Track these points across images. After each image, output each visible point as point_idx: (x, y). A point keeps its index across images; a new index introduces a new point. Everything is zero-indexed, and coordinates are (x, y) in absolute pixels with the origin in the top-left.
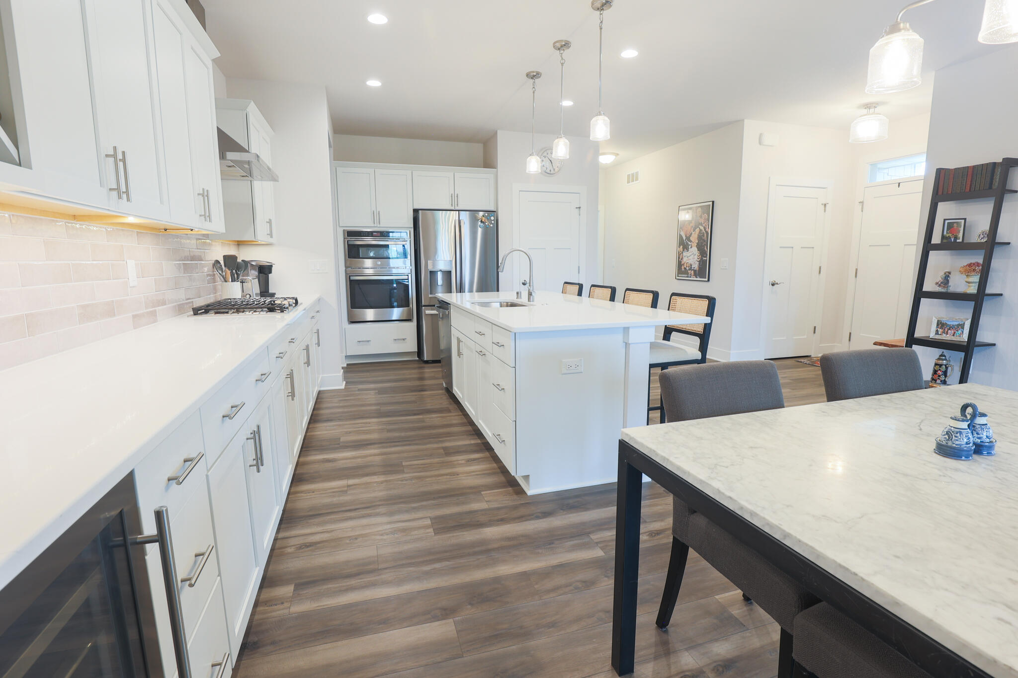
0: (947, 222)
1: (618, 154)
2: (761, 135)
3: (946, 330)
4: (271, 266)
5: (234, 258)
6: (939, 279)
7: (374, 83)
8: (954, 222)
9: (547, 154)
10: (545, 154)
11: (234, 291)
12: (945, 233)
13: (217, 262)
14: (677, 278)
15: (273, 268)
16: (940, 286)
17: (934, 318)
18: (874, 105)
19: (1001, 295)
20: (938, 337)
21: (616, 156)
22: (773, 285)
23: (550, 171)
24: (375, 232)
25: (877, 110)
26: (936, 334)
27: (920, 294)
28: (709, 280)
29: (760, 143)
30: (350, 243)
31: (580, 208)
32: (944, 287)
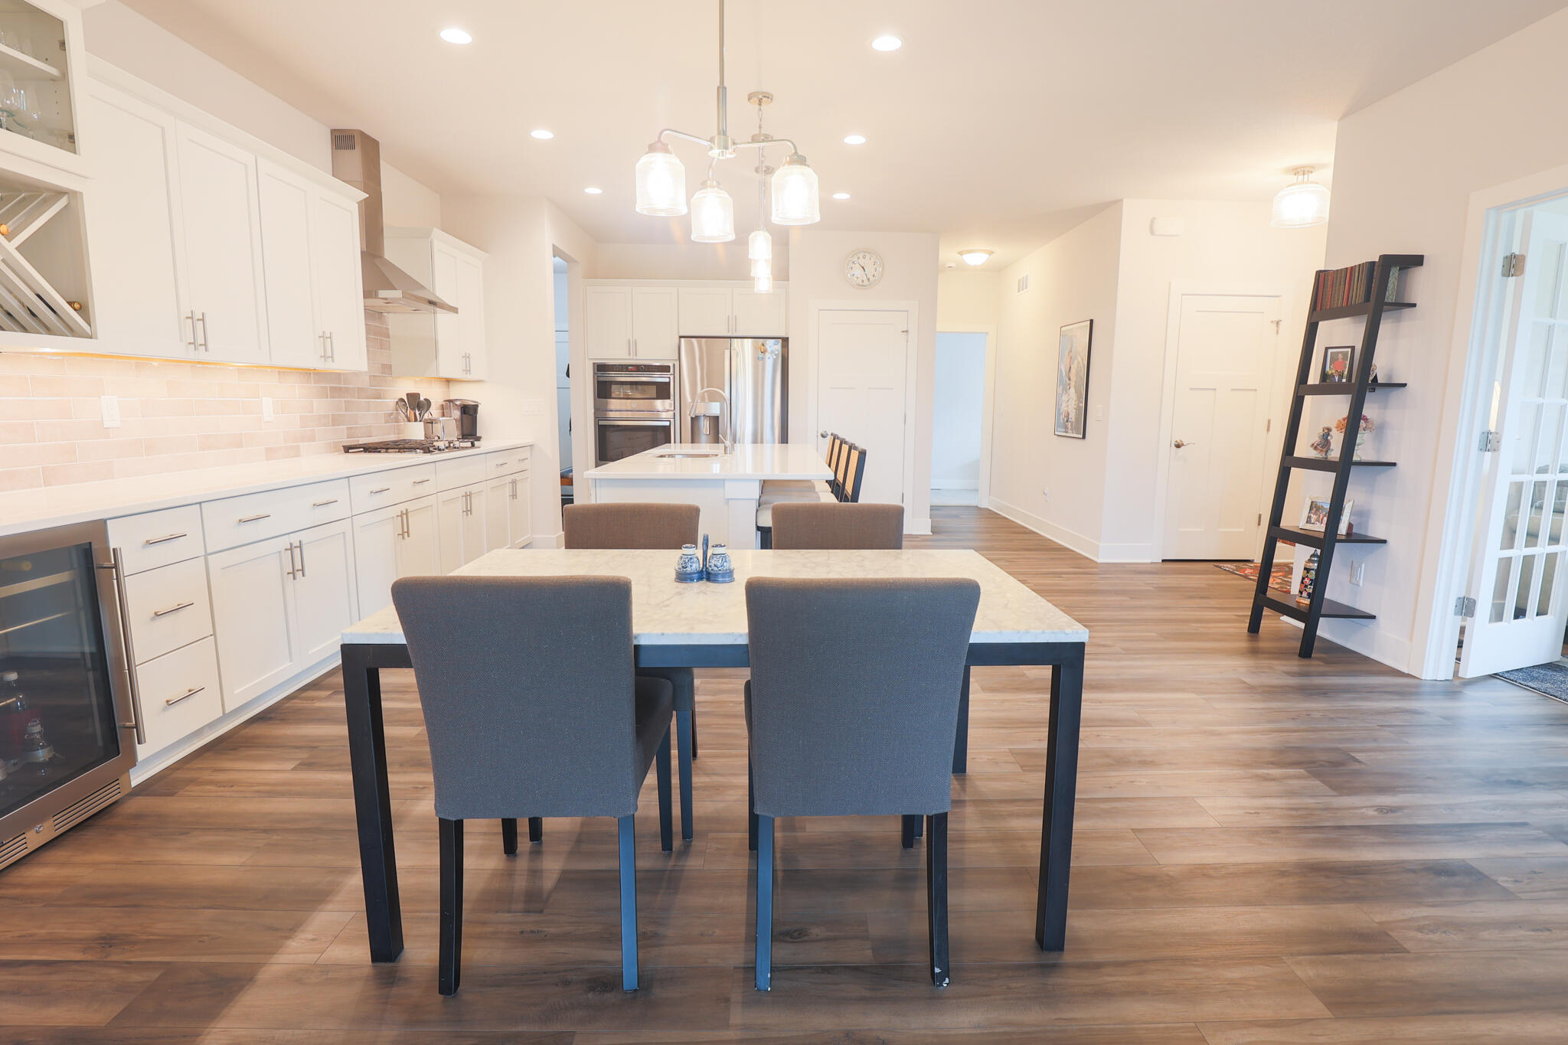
0: (1330, 351)
1: (993, 252)
2: (1153, 221)
3: (1321, 517)
4: (477, 406)
5: (417, 395)
6: (1316, 439)
7: (593, 191)
8: (1339, 353)
9: (858, 258)
10: (855, 259)
11: (416, 432)
12: (1328, 369)
13: (402, 400)
14: (1056, 433)
15: (479, 408)
16: (1316, 448)
17: (1308, 498)
18: (1308, 169)
19: (1394, 464)
20: (1309, 527)
21: (990, 255)
22: (1178, 446)
23: (863, 281)
24: (631, 365)
25: (1313, 177)
26: (1307, 522)
27: (1289, 460)
28: (1084, 437)
29: (1152, 232)
30: (601, 379)
31: (907, 331)
32: (1321, 451)
